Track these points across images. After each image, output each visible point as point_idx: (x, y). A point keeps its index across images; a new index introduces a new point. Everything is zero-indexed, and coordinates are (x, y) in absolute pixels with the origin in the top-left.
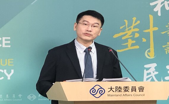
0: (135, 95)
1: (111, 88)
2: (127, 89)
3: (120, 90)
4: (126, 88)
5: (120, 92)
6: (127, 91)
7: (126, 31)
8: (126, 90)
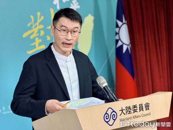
0: (143, 115)
1: (122, 110)
2: (136, 109)
3: (130, 112)
4: (135, 107)
5: (130, 113)
6: (136, 111)
7: (33, 29)
8: (134, 110)
